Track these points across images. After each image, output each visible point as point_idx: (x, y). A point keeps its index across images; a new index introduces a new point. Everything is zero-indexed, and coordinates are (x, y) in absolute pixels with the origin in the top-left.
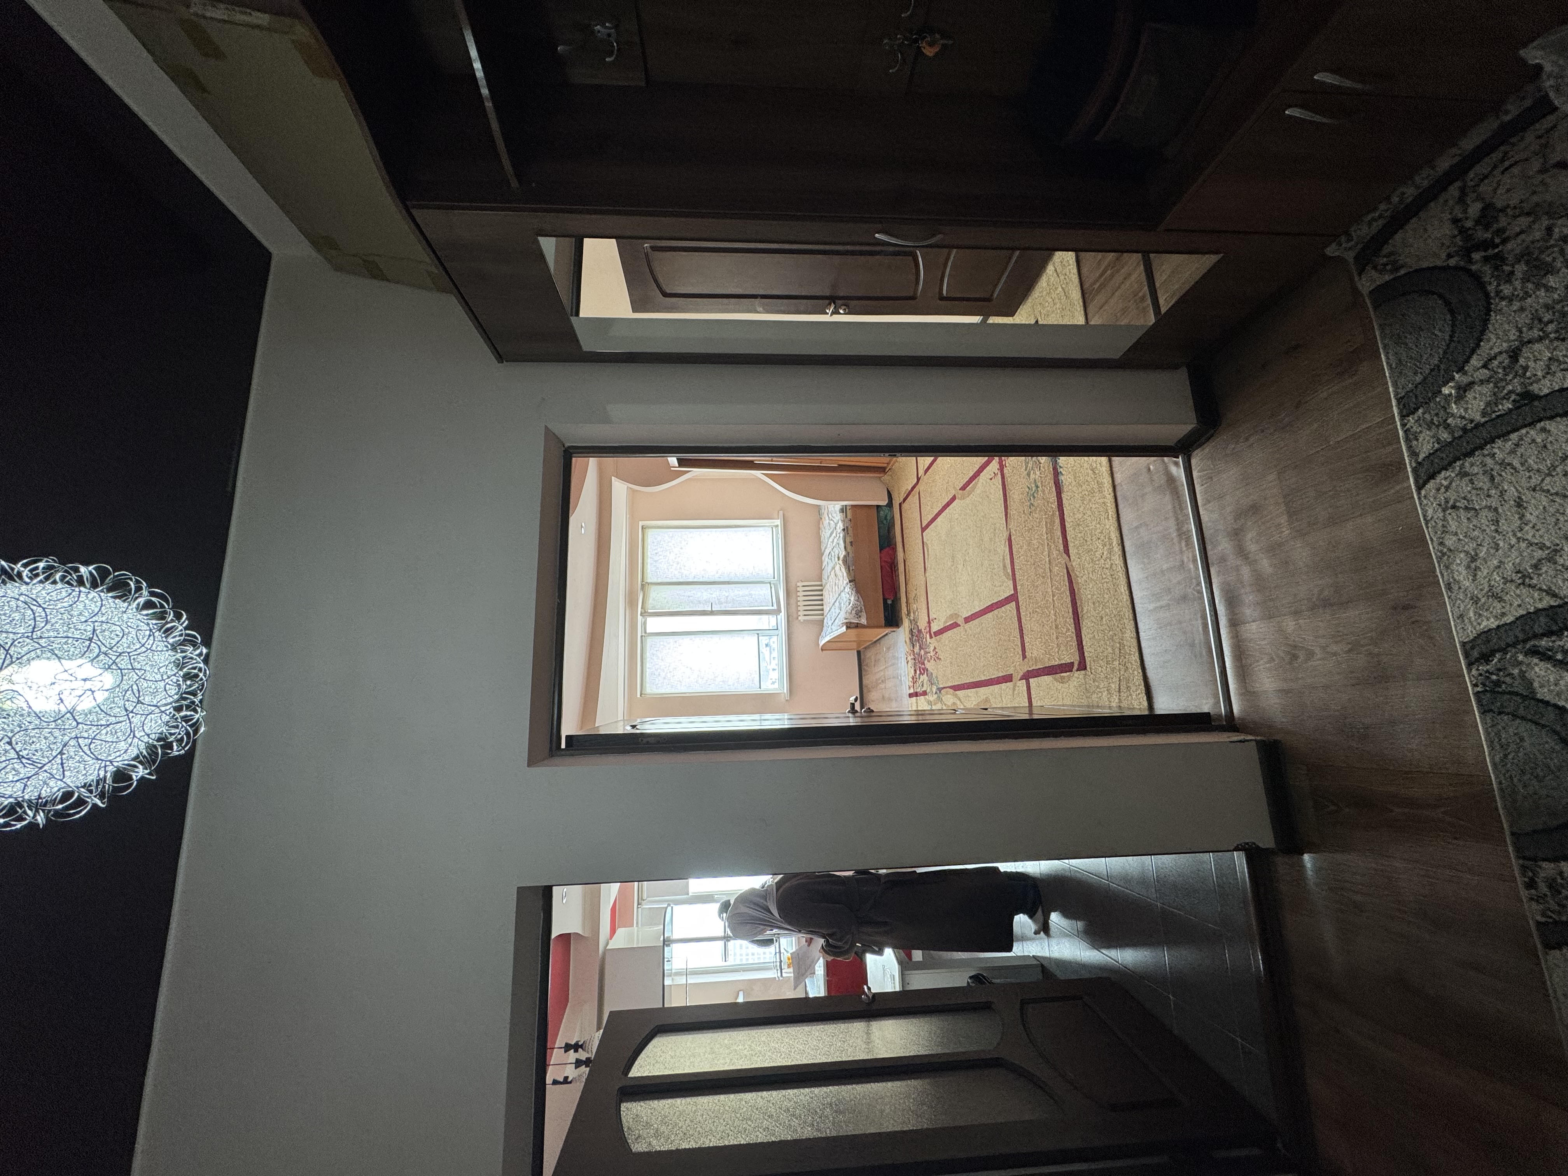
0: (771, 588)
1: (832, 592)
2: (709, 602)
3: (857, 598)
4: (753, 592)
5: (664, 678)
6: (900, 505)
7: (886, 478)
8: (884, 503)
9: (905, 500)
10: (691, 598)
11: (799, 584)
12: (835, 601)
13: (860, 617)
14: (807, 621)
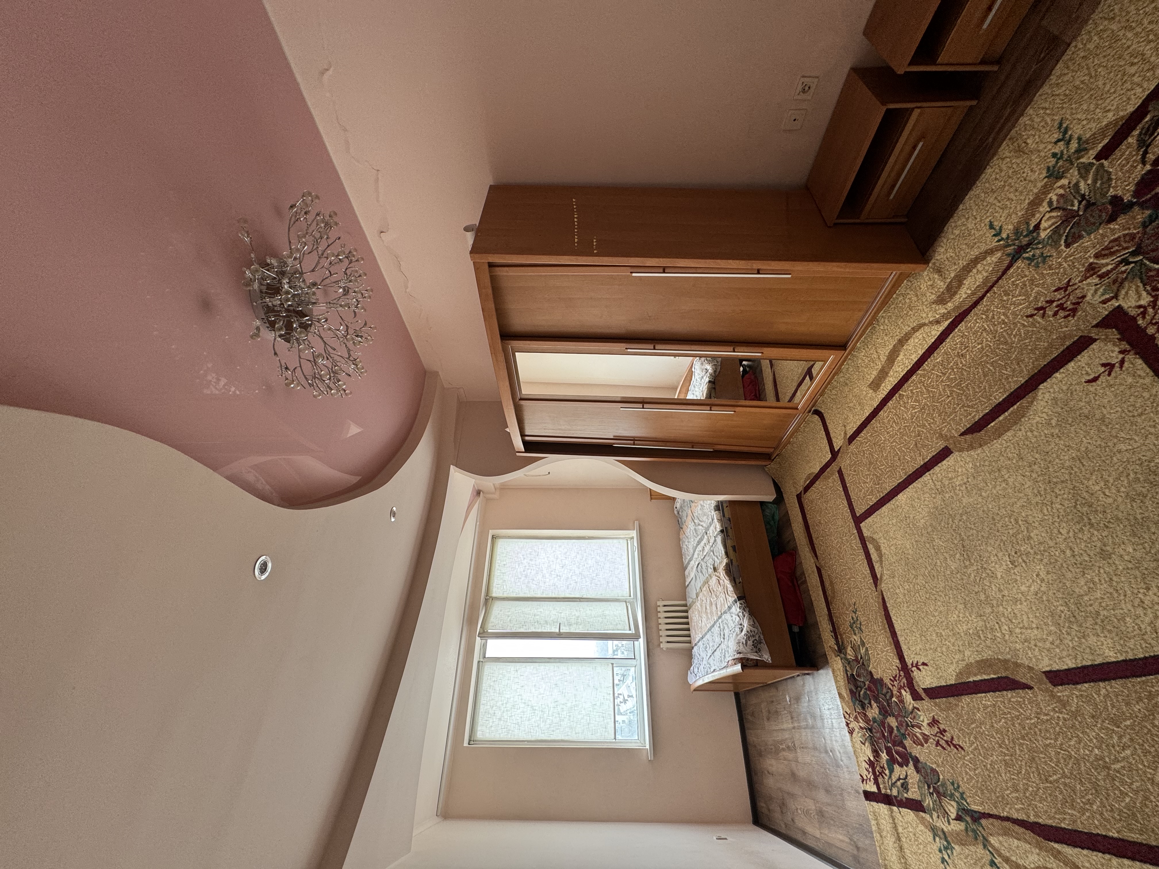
0: (627, 607)
1: (706, 612)
2: (557, 622)
3: (752, 623)
4: (607, 612)
5: (500, 719)
6: (799, 497)
7: (772, 466)
8: (769, 497)
9: (807, 489)
10: (538, 617)
11: (659, 603)
12: (713, 626)
13: (760, 650)
14: (671, 649)
